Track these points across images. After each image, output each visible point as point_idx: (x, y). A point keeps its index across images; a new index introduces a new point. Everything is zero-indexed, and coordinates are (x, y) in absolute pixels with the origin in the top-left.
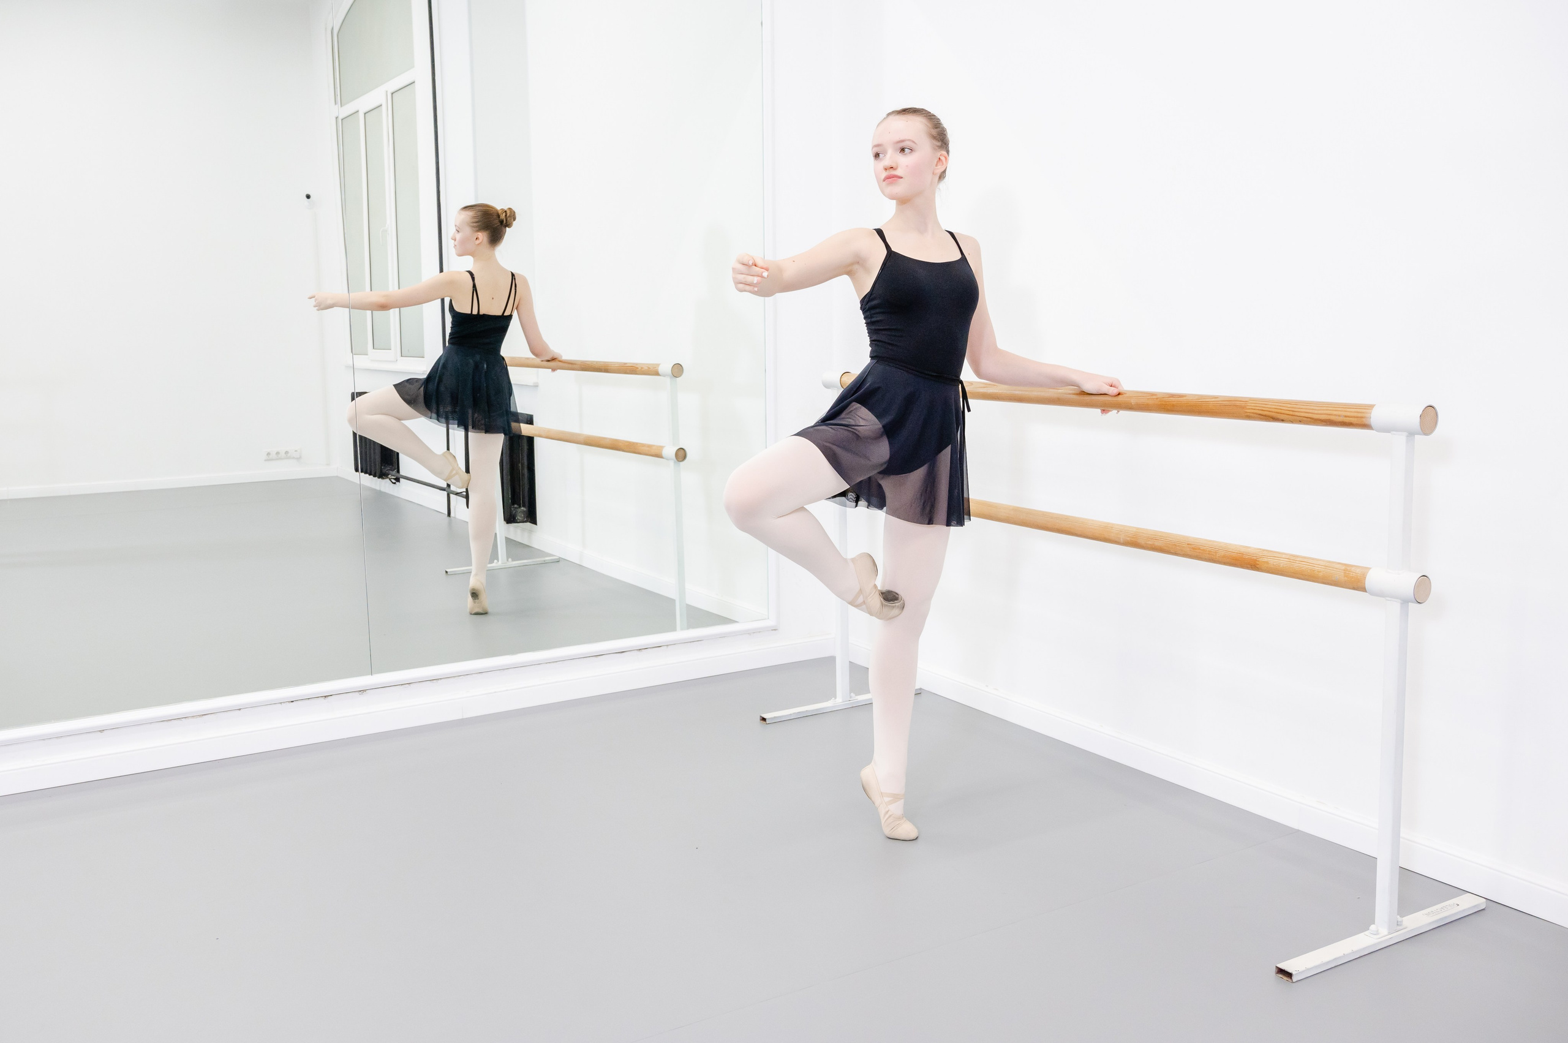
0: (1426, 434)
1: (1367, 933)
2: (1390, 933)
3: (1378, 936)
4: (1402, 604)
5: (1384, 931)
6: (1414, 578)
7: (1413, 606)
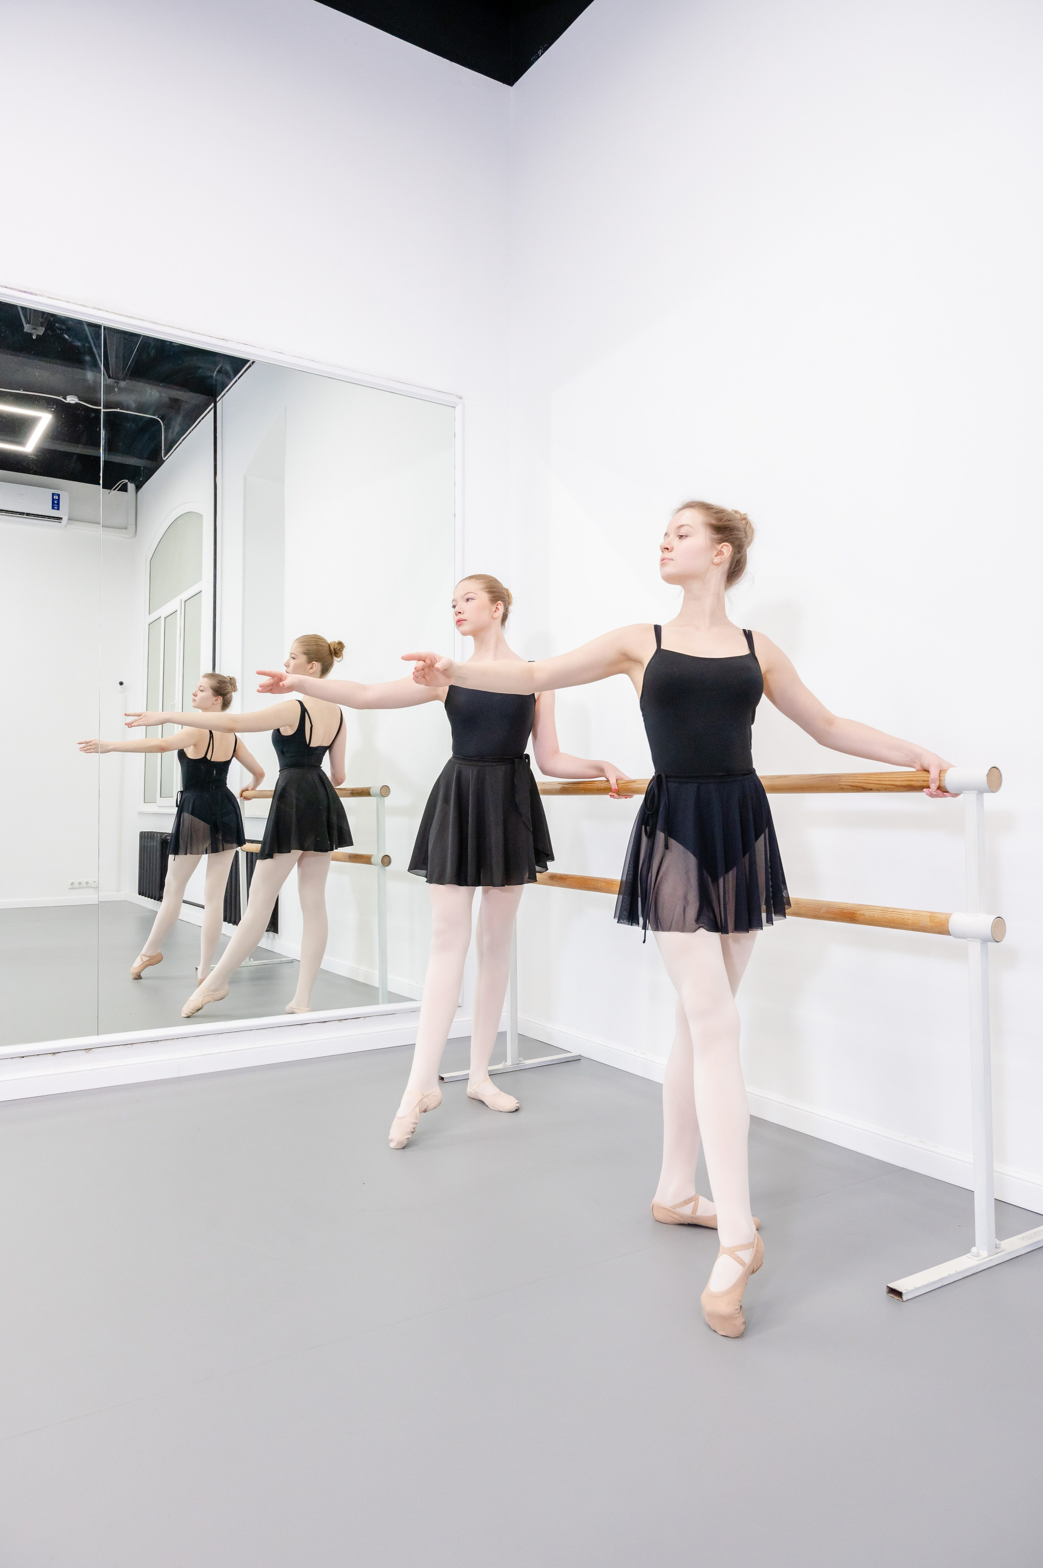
0: (992, 792)
1: (968, 1255)
2: (990, 1256)
3: (979, 1258)
4: (982, 943)
5: (984, 1253)
6: (991, 919)
7: (992, 945)
